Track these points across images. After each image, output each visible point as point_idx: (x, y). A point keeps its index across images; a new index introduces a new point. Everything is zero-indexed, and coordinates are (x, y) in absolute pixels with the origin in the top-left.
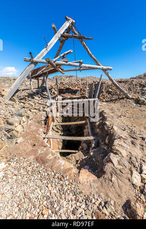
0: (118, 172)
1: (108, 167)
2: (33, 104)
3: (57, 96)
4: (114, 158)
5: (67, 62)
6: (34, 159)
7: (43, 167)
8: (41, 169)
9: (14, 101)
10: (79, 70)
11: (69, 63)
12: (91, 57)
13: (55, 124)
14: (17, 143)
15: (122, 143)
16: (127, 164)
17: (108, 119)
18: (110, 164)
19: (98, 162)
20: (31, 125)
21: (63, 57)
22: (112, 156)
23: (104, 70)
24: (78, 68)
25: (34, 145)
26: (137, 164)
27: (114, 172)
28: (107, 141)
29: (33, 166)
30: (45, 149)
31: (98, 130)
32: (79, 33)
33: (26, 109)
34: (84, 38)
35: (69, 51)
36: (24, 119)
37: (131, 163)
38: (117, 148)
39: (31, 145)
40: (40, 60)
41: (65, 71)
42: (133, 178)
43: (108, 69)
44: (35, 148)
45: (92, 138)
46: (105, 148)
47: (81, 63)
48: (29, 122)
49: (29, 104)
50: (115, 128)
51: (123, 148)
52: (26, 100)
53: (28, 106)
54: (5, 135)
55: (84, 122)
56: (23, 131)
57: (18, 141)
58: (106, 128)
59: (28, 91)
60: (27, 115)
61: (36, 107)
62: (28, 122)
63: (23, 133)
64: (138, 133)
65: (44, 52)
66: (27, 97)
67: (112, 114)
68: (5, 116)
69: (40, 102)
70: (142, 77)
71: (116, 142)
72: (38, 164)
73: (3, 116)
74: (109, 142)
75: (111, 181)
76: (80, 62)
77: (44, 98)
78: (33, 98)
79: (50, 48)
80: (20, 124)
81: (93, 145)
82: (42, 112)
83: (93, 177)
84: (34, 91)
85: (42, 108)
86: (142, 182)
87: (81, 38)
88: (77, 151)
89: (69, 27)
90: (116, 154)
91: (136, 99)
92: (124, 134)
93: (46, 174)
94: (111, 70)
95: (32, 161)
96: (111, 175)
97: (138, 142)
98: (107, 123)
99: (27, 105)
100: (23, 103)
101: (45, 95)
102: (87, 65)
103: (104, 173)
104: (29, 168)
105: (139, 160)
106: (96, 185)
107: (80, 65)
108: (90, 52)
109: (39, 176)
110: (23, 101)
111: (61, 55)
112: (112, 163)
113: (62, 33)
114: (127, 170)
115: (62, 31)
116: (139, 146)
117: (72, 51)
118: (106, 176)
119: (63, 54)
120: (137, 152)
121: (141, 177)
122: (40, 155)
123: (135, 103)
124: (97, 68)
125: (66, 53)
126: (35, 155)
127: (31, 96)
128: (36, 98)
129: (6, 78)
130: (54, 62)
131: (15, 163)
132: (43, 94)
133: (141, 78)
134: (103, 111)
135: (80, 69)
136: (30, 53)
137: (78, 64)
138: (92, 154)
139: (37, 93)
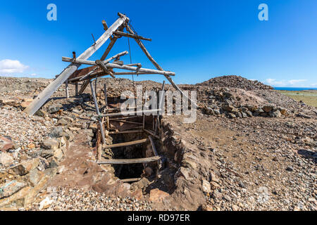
0: (190, 183)
1: (179, 181)
2: (72, 119)
3: (105, 107)
4: (185, 172)
5: (121, 65)
6: (89, 189)
7: (104, 195)
8: (102, 197)
9: (42, 115)
10: (135, 74)
11: (124, 66)
12: (151, 60)
13: (104, 146)
14: (58, 173)
15: (191, 156)
16: (197, 175)
17: (175, 132)
18: (181, 178)
19: (168, 183)
20: (72, 148)
21: (117, 59)
22: (182, 169)
23: (167, 76)
24: (134, 72)
25: (86, 172)
26: (206, 174)
27: (186, 185)
28: (176, 158)
29: (90, 196)
30: (103, 175)
31: (164, 148)
32: (135, 32)
33: (63, 127)
34: (142, 39)
35: (124, 52)
36: (63, 140)
37: (201, 173)
38: (187, 161)
39: (80, 173)
40: (85, 60)
41: (117, 74)
42: (204, 186)
43: (171, 74)
44: (86, 176)
45: (157, 158)
46: (175, 166)
47: (139, 67)
48: (70, 144)
49: (67, 119)
50: (184, 142)
51: (193, 160)
52: (60, 114)
53: (65, 122)
54: (43, 162)
55: (145, 140)
56: (63, 157)
57: (60, 171)
58: (174, 144)
59: (62, 100)
60: (67, 135)
61: (77, 124)
62: (67, 145)
63: (63, 160)
64: (207, 144)
65: (91, 51)
66: (62, 110)
67: (179, 127)
68: (35, 138)
69: (81, 116)
70: (208, 83)
71: (186, 156)
72: (97, 193)
73: (33, 138)
74: (178, 159)
75: (183, 193)
76: (137, 66)
77: (86, 110)
78: (71, 111)
79: (100, 46)
80: (59, 147)
81: (160, 166)
82: (86, 131)
83: (165, 195)
84: (72, 100)
85: (85, 125)
86: (211, 189)
87: (137, 38)
88: (139, 179)
89: (122, 25)
90: (186, 167)
91: (204, 109)
92: (193, 147)
93: (110, 201)
94: (174, 75)
95: (87, 191)
96: (183, 188)
97: (207, 153)
98: (175, 137)
99: (63, 121)
100: (56, 118)
101: (87, 106)
102: (146, 70)
103: (176, 187)
104: (85, 200)
105: (208, 170)
106: (168, 201)
107: (137, 69)
108: (149, 55)
109: (102, 204)
110: (56, 116)
111: (114, 57)
112: (183, 176)
113: (114, 30)
114: (198, 181)
115: (114, 28)
116: (207, 157)
117: (127, 53)
118: (178, 190)
119: (116, 56)
120: (206, 163)
121: (211, 184)
122: (97, 182)
123: (203, 113)
124: (157, 73)
125: (120, 54)
126: (89, 183)
127: (68, 107)
128: (75, 110)
129: (10, 79)
130: (105, 64)
131: (63, 196)
132: (84, 105)
133: (206, 85)
134: (168, 124)
135: (137, 72)
136: (74, 53)
137: (136, 68)
138: (159, 176)
139: (76, 104)
